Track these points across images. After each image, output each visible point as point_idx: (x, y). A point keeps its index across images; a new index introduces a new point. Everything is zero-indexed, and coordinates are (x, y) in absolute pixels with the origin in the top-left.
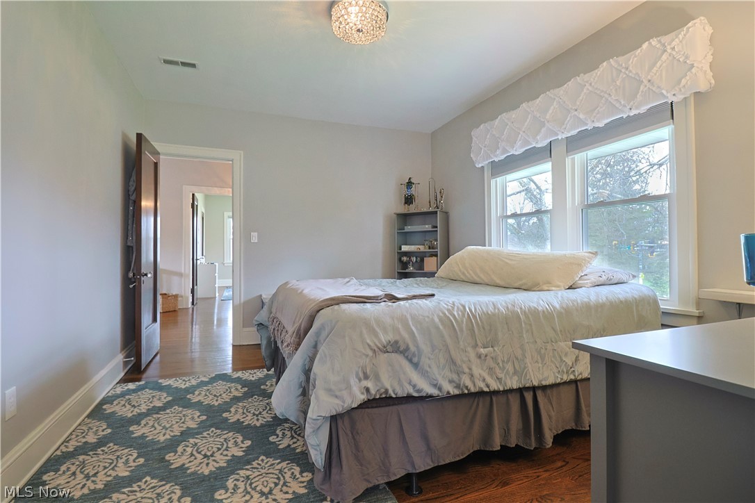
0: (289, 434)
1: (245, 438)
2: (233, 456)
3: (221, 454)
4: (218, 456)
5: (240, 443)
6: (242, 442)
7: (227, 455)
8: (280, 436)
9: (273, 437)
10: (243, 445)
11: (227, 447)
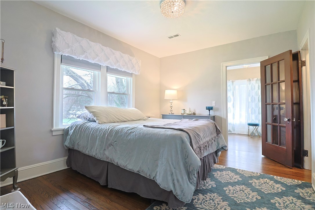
0: (207, 185)
1: (225, 191)
2: (232, 187)
3: (237, 189)
4: (238, 189)
5: (228, 190)
6: (227, 190)
7: (235, 188)
8: (211, 185)
9: (213, 186)
10: (227, 188)
11: (234, 191)
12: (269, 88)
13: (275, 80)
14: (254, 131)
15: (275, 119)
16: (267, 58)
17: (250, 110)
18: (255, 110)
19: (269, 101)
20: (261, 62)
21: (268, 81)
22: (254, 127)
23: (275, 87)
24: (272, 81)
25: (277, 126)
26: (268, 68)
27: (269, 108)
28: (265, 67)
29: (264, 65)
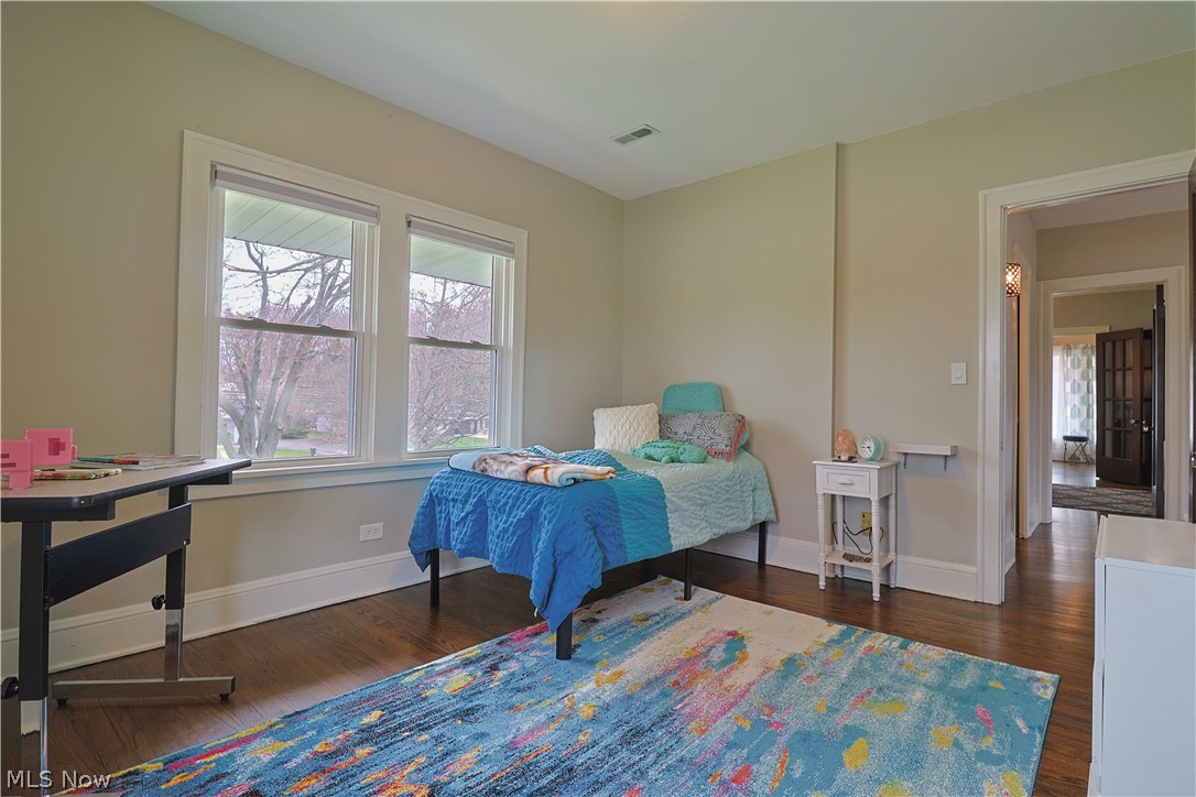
12: (1108, 375)
13: (1119, 365)
14: (1078, 453)
15: (1117, 423)
16: (1107, 330)
17: (1069, 409)
18: (1079, 410)
19: (1108, 394)
20: (1097, 335)
21: (1108, 364)
22: (1078, 443)
23: (1119, 375)
24: (1114, 366)
25: (1120, 432)
26: (1109, 346)
27: (1109, 405)
28: (1104, 343)
29: (1102, 340)
